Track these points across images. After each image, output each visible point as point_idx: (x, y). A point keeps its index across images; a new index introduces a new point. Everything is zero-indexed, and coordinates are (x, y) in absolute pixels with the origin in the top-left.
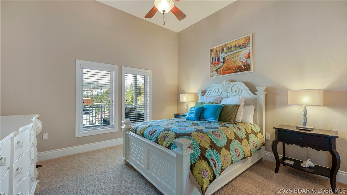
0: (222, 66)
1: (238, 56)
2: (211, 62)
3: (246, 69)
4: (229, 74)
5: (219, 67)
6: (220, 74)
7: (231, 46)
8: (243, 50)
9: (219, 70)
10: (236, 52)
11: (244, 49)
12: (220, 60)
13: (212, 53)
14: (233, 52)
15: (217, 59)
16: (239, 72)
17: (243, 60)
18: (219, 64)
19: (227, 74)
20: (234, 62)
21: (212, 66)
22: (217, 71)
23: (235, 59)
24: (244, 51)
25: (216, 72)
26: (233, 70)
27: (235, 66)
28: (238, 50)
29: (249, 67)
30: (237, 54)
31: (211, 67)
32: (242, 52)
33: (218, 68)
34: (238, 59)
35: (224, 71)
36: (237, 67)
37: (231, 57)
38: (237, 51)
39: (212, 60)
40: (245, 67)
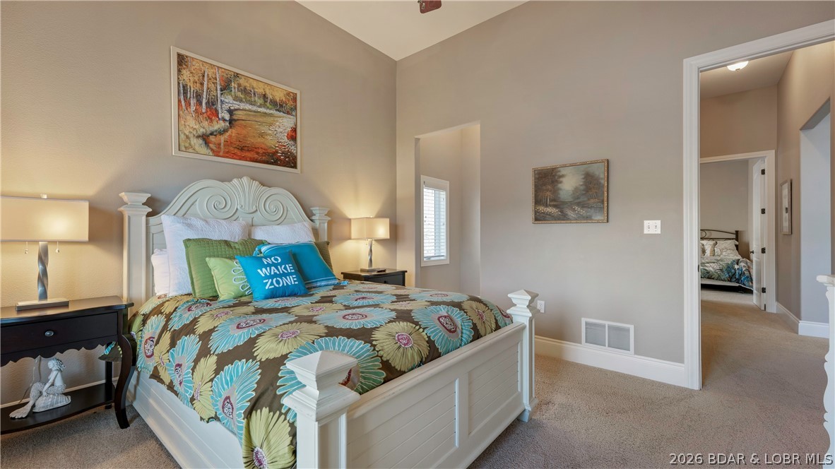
0: (225, 131)
1: (271, 125)
2: (179, 101)
3: (288, 162)
4: (246, 160)
5: (212, 129)
6: (219, 152)
7: (253, 88)
8: (283, 117)
9: (212, 138)
10: (265, 113)
11: (285, 115)
12: (216, 111)
13: (186, 73)
14: (260, 110)
15: (204, 101)
16: (272, 164)
17: (282, 141)
18: (215, 123)
19: (240, 159)
20: (262, 135)
21: (181, 112)
22: (205, 138)
23: (263, 128)
24: (285, 120)
25: (200, 141)
26: (258, 153)
27: (263, 146)
28: (271, 112)
29: (293, 159)
30: (270, 120)
31: (179, 115)
32: (280, 120)
33: (209, 133)
34: (270, 132)
35: (232, 149)
36: (269, 151)
37: (252, 118)
38: (268, 111)
39: (185, 97)
40: (286, 157)
